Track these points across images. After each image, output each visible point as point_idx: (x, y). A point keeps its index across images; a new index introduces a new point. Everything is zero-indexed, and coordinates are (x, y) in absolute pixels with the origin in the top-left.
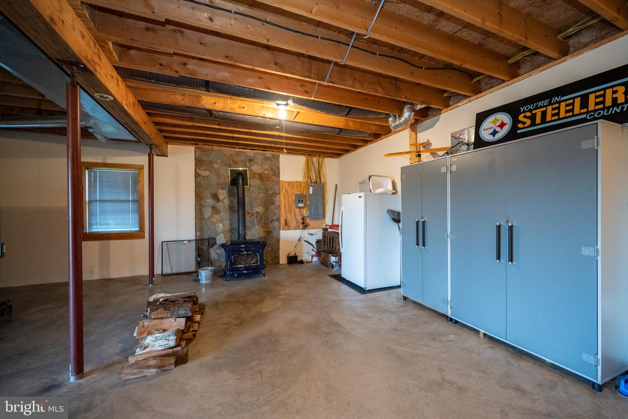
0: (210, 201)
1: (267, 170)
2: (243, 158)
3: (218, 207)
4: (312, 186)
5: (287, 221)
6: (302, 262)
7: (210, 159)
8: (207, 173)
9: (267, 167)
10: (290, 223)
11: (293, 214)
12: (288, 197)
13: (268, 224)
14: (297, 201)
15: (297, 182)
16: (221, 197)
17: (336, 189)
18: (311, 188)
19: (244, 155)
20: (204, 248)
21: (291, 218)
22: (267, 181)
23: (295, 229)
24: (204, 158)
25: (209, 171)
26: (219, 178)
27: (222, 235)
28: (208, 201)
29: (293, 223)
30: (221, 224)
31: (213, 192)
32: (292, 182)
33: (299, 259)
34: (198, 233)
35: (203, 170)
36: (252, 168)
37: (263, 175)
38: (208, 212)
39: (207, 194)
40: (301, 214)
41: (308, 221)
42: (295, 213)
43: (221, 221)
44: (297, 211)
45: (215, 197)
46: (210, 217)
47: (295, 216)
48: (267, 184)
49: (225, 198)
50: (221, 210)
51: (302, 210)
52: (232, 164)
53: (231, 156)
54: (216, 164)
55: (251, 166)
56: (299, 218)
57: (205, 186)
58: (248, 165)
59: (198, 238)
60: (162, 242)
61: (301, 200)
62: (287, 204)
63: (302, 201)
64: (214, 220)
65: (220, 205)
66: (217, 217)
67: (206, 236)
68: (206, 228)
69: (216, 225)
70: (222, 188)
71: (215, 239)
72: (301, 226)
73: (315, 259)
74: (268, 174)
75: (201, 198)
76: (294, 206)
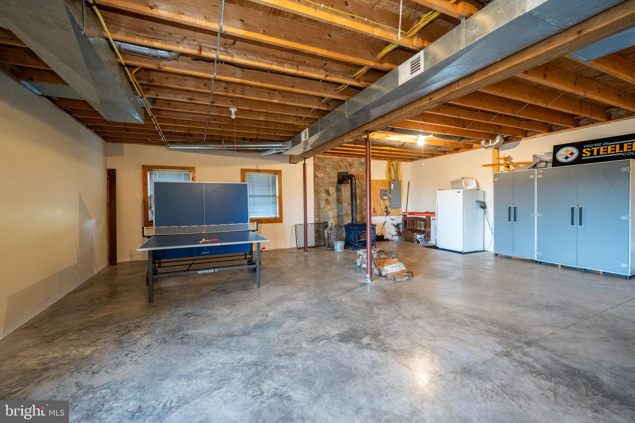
0: (324, 195)
1: (362, 172)
2: (345, 164)
3: (329, 200)
4: (393, 183)
5: (375, 210)
6: (388, 240)
7: (325, 165)
8: (322, 175)
9: (362, 170)
10: (377, 211)
11: (379, 204)
12: (375, 192)
13: (362, 212)
14: (383, 195)
15: (381, 180)
16: (331, 193)
17: (409, 185)
18: (392, 185)
19: (346, 161)
20: (320, 229)
21: (378, 207)
22: (362, 180)
23: (380, 215)
24: (320, 164)
25: (323, 173)
26: (330, 178)
27: (332, 220)
28: (323, 195)
29: (379, 211)
30: (331, 212)
31: (326, 189)
32: (378, 180)
33: (385, 238)
34: (317, 219)
35: (319, 173)
36: (351, 170)
37: (359, 176)
38: (323, 203)
39: (322, 190)
40: (385, 205)
41: (389, 209)
42: (380, 204)
43: (331, 210)
44: (382, 202)
45: (328, 192)
46: (324, 207)
47: (380, 206)
48: (361, 182)
49: (334, 193)
50: (332, 202)
51: (385, 201)
52: (338, 168)
53: (338, 162)
54: (328, 168)
55: (351, 169)
56: (383, 207)
57: (321, 185)
58: (349, 168)
59: (316, 222)
60: (296, 225)
61: (385, 193)
62: (374, 197)
63: (386, 194)
64: (327, 209)
65: (330, 198)
66: (329, 207)
67: (322, 221)
68: (322, 215)
69: (328, 212)
70: (332, 186)
71: (327, 223)
72: (385, 214)
73: (396, 238)
74: (362, 175)
75: (318, 194)
76: (379, 198)
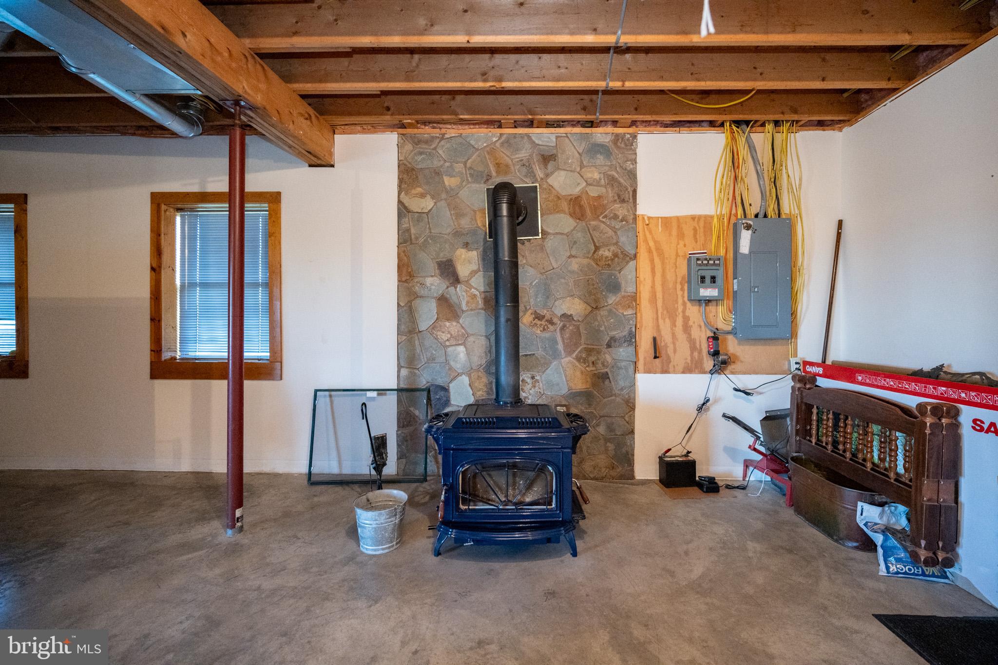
0: (434, 283)
1: (597, 183)
2: (523, 154)
3: (454, 299)
4: (748, 227)
5: (661, 344)
6: (711, 486)
7: (436, 163)
8: (427, 204)
9: (596, 176)
10: (670, 351)
11: (679, 322)
12: (663, 263)
13: (599, 352)
14: (695, 279)
15: (693, 218)
16: (463, 271)
17: (839, 235)
18: (746, 237)
19: (528, 146)
20: (417, 413)
21: (674, 336)
22: (597, 218)
23: (687, 370)
24: (421, 162)
25: (433, 197)
26: (459, 215)
27: (465, 379)
28: (429, 281)
29: (681, 353)
30: (461, 349)
31: (443, 257)
32: (678, 218)
33: (701, 472)
34: (404, 372)
35: (416, 196)
36: (550, 180)
37: (584, 202)
38: (428, 313)
39: (428, 261)
40: (708, 324)
41: (732, 346)
42: (686, 319)
43: (463, 339)
44: (693, 311)
45: (448, 270)
46: (433, 327)
47: (687, 328)
48: (595, 228)
49: (473, 273)
50: (464, 308)
51: (711, 308)
52: (494, 174)
53: (492, 151)
54: (451, 176)
55: (547, 175)
56: (701, 336)
57: (421, 240)
58: (540, 174)
59: (402, 386)
60: (316, 391)
61: (708, 274)
62: (659, 288)
63: (713, 279)
64: (444, 337)
65: (460, 295)
66: (452, 327)
67: (423, 383)
68: (424, 359)
69: (450, 349)
70: (466, 245)
71: (445, 389)
72: (709, 363)
73: (757, 476)
74: (599, 197)
75: (411, 276)
76: (682, 295)
